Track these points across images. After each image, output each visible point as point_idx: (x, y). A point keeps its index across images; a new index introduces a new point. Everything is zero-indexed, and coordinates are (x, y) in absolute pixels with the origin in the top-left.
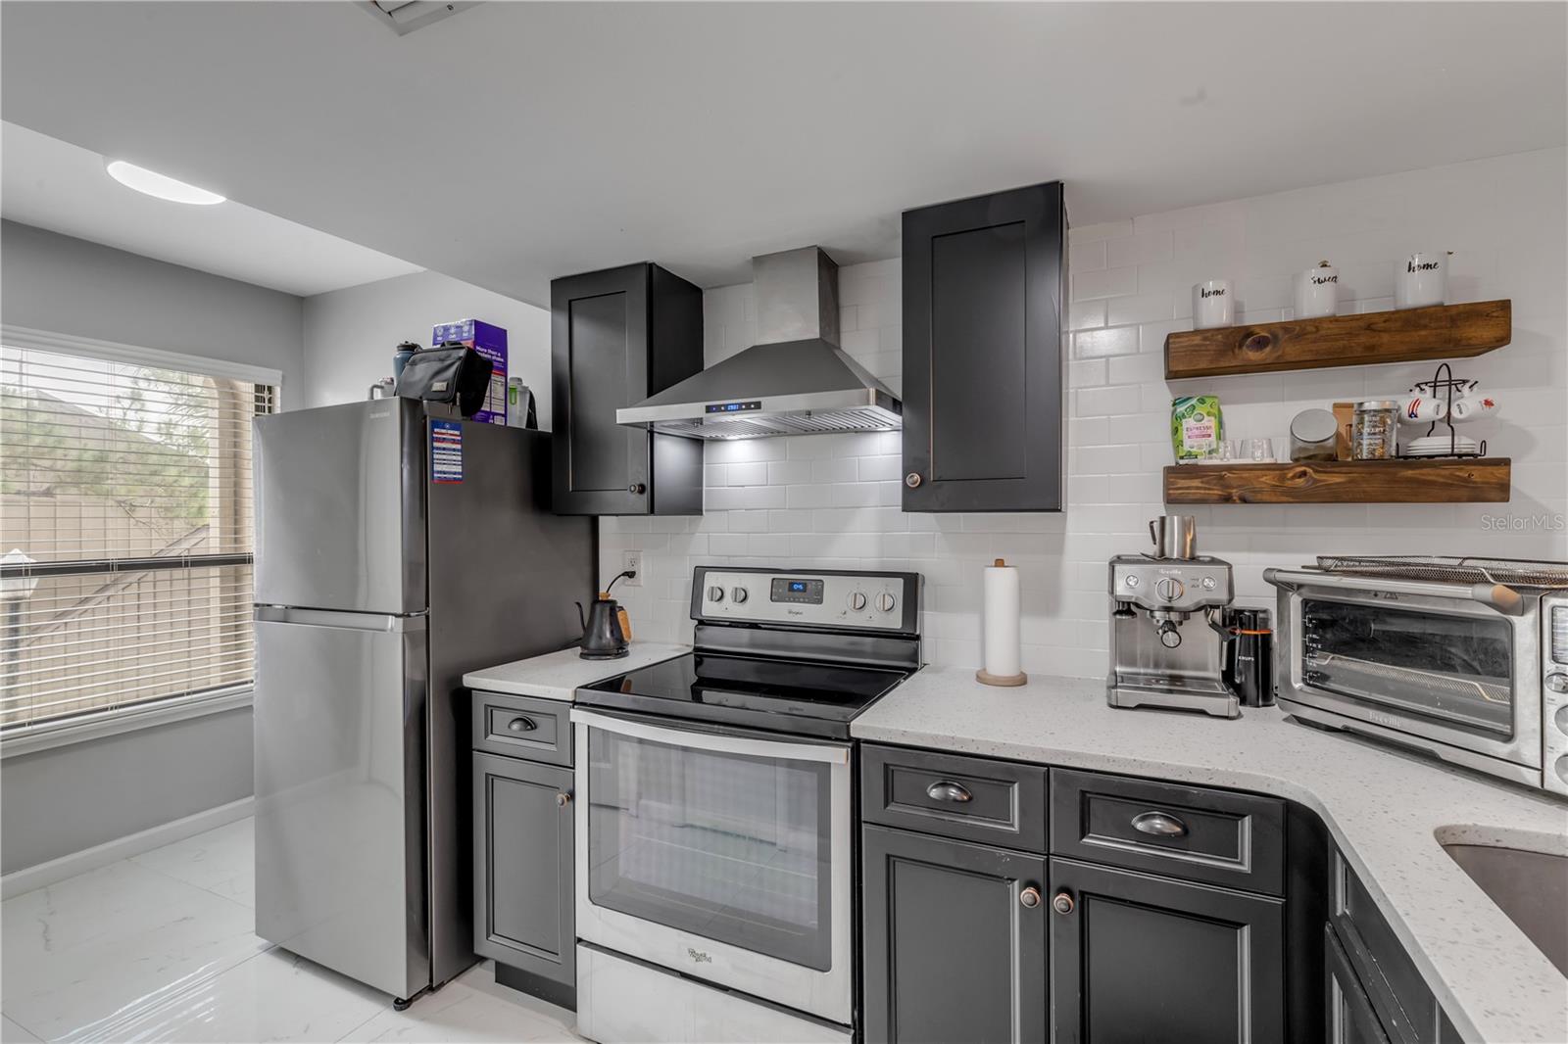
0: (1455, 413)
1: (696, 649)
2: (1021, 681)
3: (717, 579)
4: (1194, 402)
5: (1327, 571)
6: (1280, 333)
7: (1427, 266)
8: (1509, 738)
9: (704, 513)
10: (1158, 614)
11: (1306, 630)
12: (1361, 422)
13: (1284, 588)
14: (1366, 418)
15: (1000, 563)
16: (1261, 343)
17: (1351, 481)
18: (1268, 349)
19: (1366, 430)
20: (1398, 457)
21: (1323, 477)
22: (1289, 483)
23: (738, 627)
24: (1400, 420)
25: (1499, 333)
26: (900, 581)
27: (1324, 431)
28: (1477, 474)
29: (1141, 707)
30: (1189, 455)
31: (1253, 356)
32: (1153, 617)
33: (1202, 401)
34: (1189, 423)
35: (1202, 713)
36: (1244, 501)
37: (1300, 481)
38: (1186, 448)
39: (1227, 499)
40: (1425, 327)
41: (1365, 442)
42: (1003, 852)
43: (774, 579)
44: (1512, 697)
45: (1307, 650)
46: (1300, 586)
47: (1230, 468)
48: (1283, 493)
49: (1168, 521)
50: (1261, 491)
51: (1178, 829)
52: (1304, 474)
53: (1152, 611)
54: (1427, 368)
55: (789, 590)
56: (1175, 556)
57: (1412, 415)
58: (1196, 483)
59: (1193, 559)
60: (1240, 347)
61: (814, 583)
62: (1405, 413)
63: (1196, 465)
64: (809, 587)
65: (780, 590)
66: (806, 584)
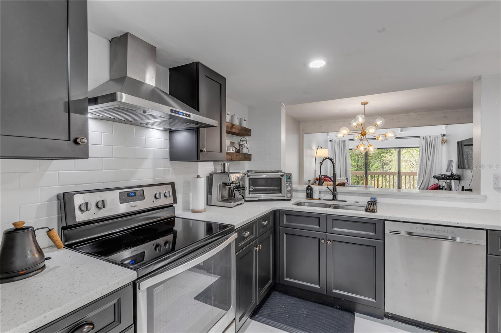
3: (84, 198)
8: (280, 192)
11: (250, 184)
14: (241, 145)
15: (199, 176)
17: (242, 157)
25: (250, 134)
26: (170, 185)
29: (236, 205)
41: (241, 150)
42: (253, 242)
43: (120, 192)
44: (281, 188)
46: (249, 176)
52: (238, 155)
55: (128, 197)
61: (139, 191)
64: (137, 193)
65: (124, 197)
66: (135, 192)
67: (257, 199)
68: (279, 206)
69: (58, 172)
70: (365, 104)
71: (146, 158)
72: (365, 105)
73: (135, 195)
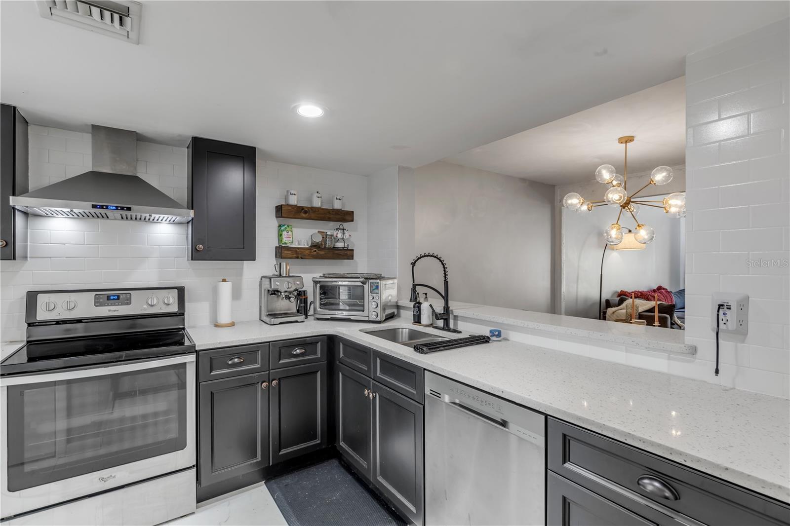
0: (344, 237)
1: (28, 342)
2: (233, 324)
3: (49, 297)
4: (286, 226)
5: (326, 278)
6: (310, 210)
7: (340, 199)
8: (363, 311)
9: (28, 259)
10: (282, 293)
11: (321, 294)
12: (326, 237)
13: (316, 282)
14: (328, 237)
15: (224, 280)
16: (306, 212)
17: (325, 253)
18: (307, 214)
19: (328, 240)
20: (334, 247)
21: (319, 252)
22: (312, 253)
23: (66, 324)
24: (334, 238)
25: (351, 219)
27: (318, 239)
28: (348, 253)
29: (281, 323)
30: (285, 243)
31: (304, 215)
32: (281, 294)
33: (288, 226)
34: (285, 233)
35: (297, 322)
36: (302, 258)
37: (315, 253)
38: (284, 241)
39: (297, 258)
40: (339, 215)
41: (327, 243)
42: (255, 374)
43: (96, 295)
44: (364, 302)
45: (321, 299)
46: (320, 282)
47: (298, 248)
48: (311, 256)
49: (282, 264)
50: (305, 256)
51: (304, 351)
52: (315, 251)
53: (281, 292)
54: (337, 224)
55: (108, 300)
56: (284, 275)
57: (336, 237)
58: (290, 252)
59: (289, 277)
60: (301, 212)
61: (124, 295)
62: (335, 236)
63: (288, 247)
64: (121, 297)
65: (101, 300)
66: (119, 296)
67: (329, 317)
68: (332, 330)
69: (33, 273)
70: (626, 142)
71: (147, 258)
72: (628, 144)
73: (118, 298)
